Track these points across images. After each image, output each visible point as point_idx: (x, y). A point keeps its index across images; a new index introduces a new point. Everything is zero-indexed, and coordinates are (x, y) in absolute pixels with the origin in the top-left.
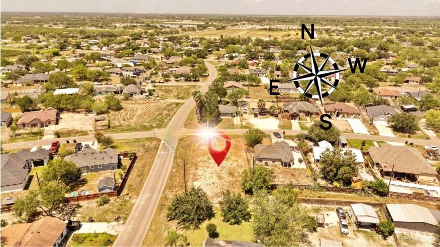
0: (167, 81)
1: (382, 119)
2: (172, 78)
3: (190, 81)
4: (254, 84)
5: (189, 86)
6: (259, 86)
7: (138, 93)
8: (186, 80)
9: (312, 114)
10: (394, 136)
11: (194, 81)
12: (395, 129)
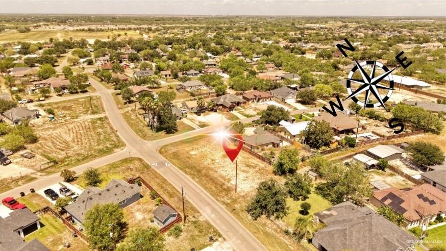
0: (47, 97)
1: (290, 97)
2: (53, 94)
3: (77, 93)
4: (155, 85)
5: (84, 98)
6: (161, 87)
7: (32, 117)
8: (72, 93)
9: (241, 103)
10: (306, 108)
11: (81, 92)
12: (303, 103)
